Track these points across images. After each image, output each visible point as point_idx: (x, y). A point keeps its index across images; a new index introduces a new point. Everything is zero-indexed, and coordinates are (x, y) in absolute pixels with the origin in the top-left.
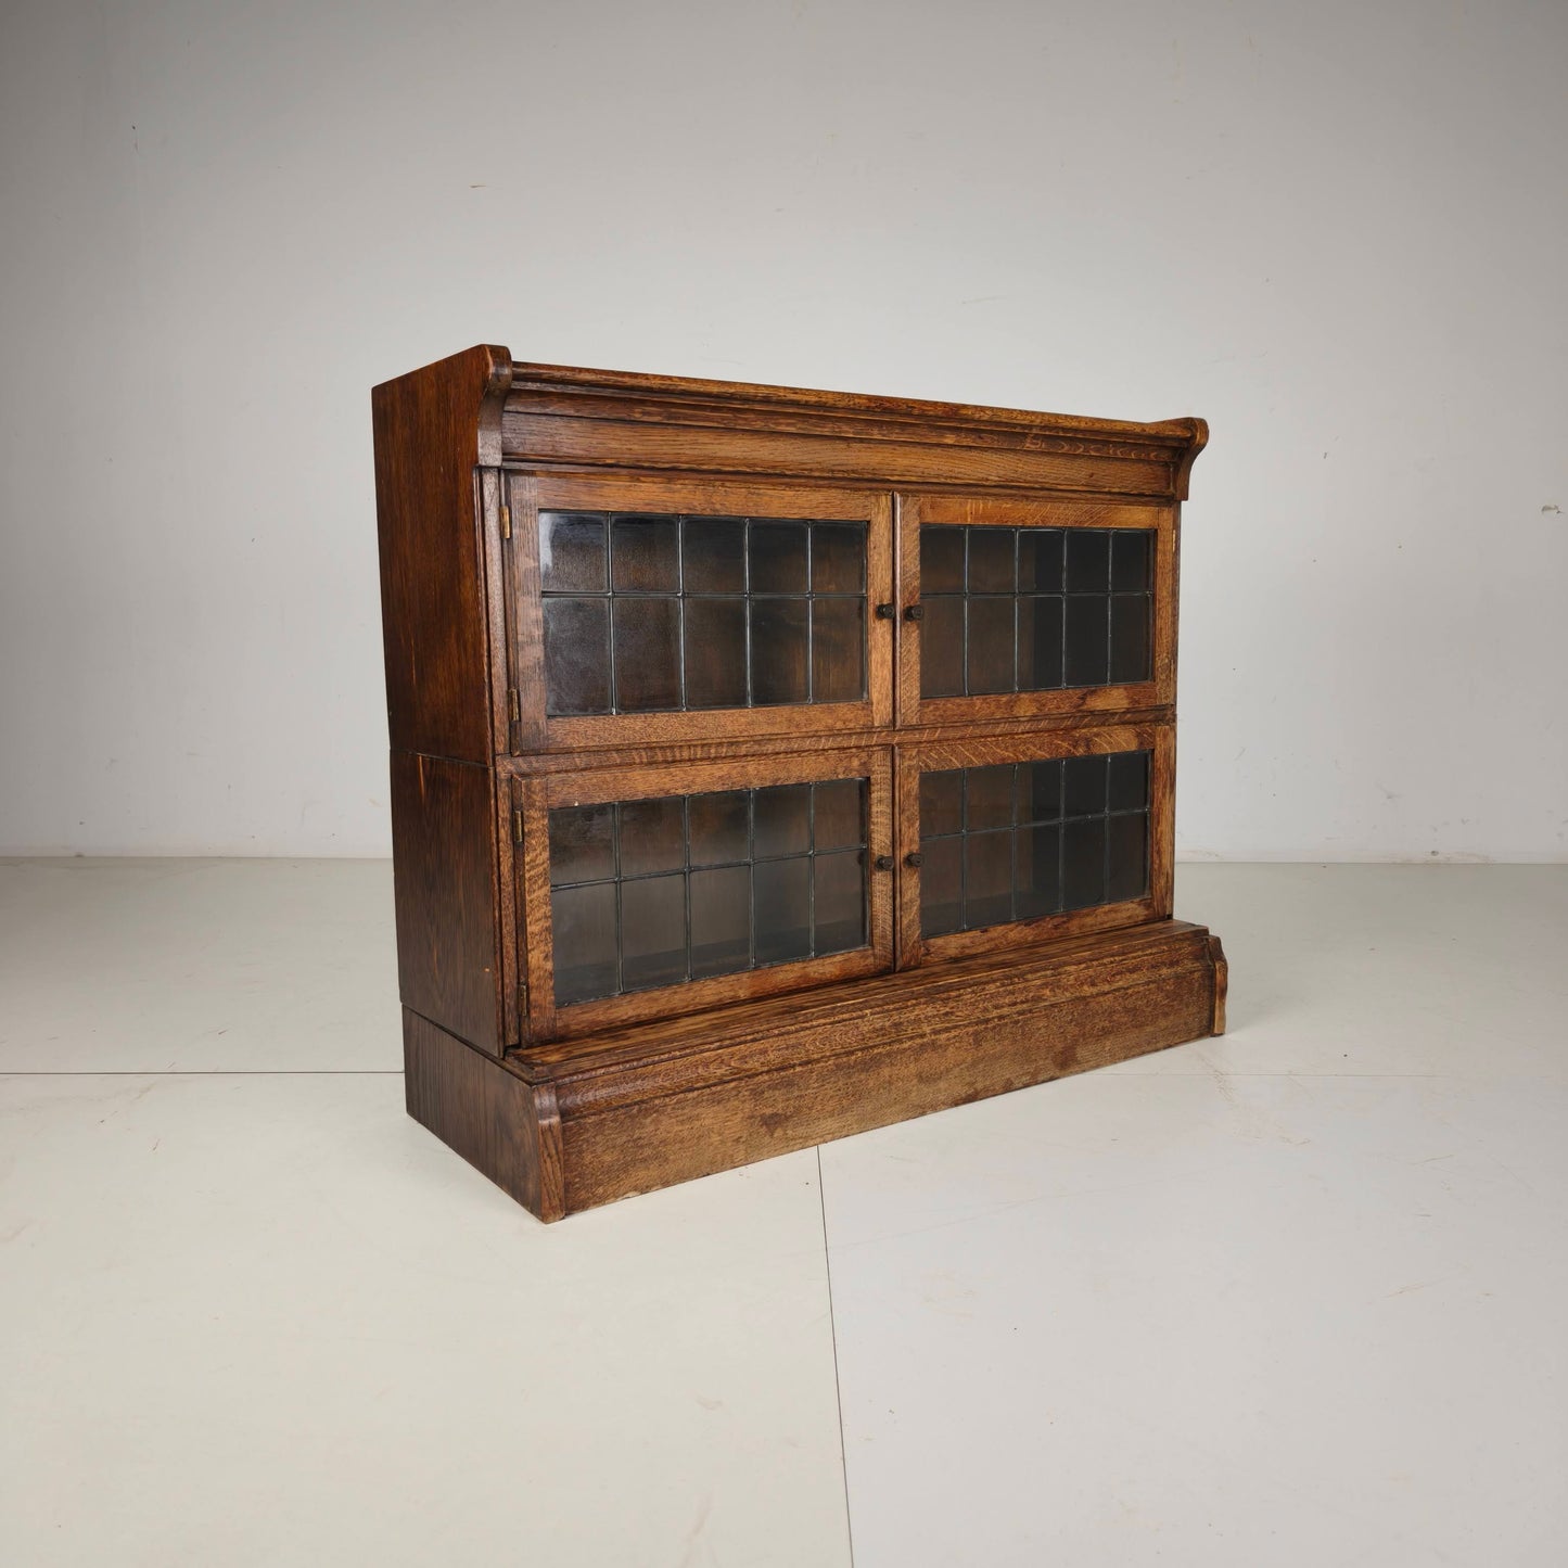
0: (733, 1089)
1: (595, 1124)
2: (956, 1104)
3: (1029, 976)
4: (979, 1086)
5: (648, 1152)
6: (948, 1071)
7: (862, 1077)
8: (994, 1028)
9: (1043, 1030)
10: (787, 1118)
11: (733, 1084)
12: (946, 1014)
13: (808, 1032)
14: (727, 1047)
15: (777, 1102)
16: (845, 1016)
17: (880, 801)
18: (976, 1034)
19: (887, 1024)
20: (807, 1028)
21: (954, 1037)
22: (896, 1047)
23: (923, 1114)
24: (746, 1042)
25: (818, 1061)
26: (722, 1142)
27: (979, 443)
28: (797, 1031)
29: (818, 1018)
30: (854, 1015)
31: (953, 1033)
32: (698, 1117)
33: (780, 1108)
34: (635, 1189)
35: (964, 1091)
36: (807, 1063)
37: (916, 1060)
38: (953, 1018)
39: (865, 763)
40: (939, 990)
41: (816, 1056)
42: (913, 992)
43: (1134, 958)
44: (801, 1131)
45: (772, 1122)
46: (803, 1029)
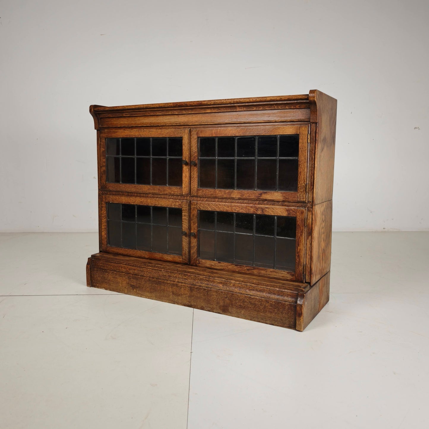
0: (124, 275)
1: (97, 270)
2: (185, 305)
3: (216, 278)
4: (193, 304)
5: (106, 281)
6: (182, 295)
7: (156, 285)
8: (197, 288)
9: (215, 296)
10: (137, 288)
11: (124, 274)
12: (185, 279)
13: (145, 269)
14: (127, 265)
15: (134, 282)
16: (156, 269)
17: (185, 216)
18: (190, 287)
19: (167, 275)
20: (146, 268)
21: (183, 286)
22: (166, 281)
23: (174, 304)
24: (131, 265)
25: (144, 276)
26: (122, 286)
27: (220, 111)
28: (143, 267)
29: (150, 267)
30: (159, 269)
31: (183, 284)
32: (116, 278)
33: (135, 284)
34: (104, 288)
35: (187, 303)
36: (142, 276)
37: (172, 288)
38: (186, 281)
39: (180, 204)
40: (185, 272)
41: (145, 275)
42: (178, 269)
43: (261, 287)
44: (140, 292)
45: (133, 287)
46: (145, 268)
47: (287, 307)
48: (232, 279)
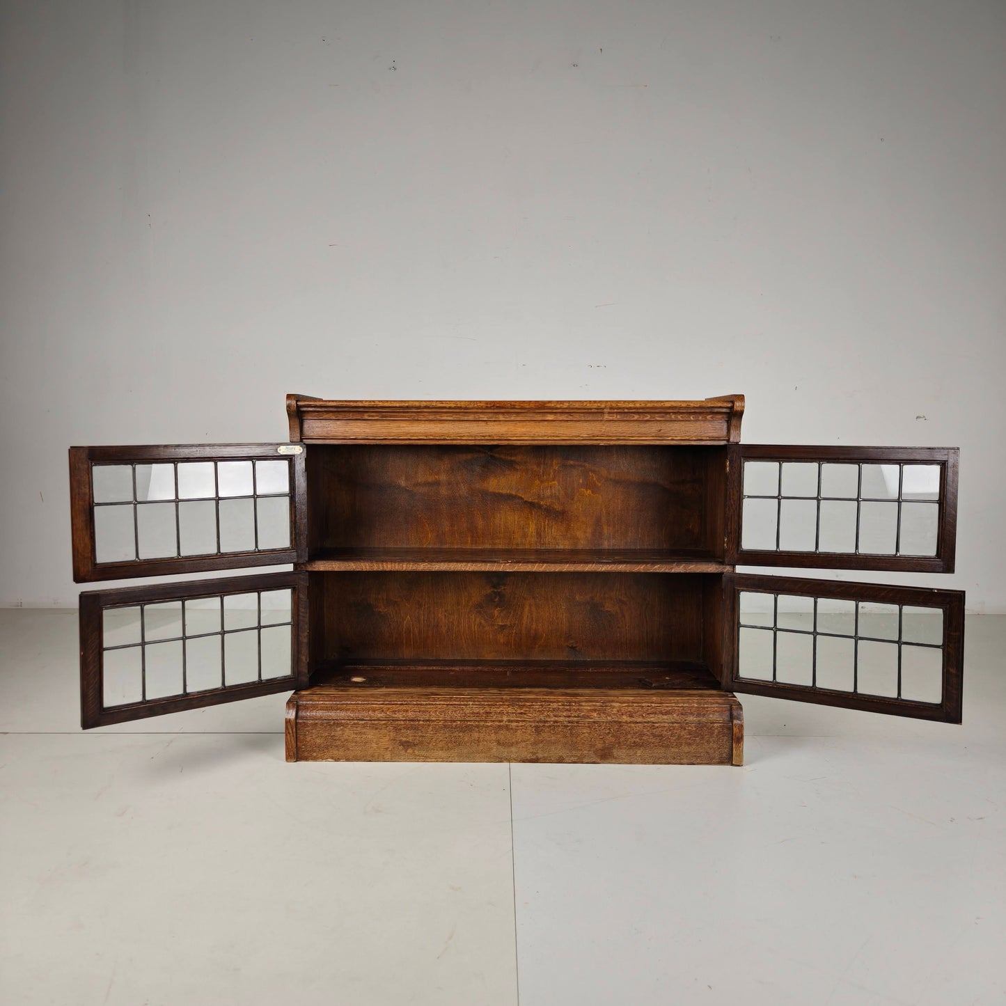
0: (384, 724)
1: (312, 724)
2: (524, 761)
3: (583, 704)
4: (540, 755)
5: (338, 743)
6: (517, 743)
7: (461, 734)
8: (550, 726)
9: (587, 735)
10: (415, 745)
11: (384, 722)
12: (521, 713)
13: (432, 706)
14: (386, 704)
15: (409, 736)
16: (456, 703)
18: (537, 727)
19: (482, 711)
20: (432, 704)
21: (522, 726)
22: (482, 723)
23: (501, 762)
24: (397, 704)
25: (433, 721)
26: (378, 748)
28: (426, 705)
29: (441, 701)
30: (462, 703)
31: (521, 724)
32: (364, 733)
33: (410, 739)
34: (332, 758)
35: (529, 756)
36: (427, 721)
37: (496, 733)
38: (525, 716)
40: (519, 700)
41: (433, 719)
42: (502, 698)
43: (667, 707)
44: (423, 753)
45: (406, 745)
46: (430, 704)
47: (716, 731)
48: (613, 701)
